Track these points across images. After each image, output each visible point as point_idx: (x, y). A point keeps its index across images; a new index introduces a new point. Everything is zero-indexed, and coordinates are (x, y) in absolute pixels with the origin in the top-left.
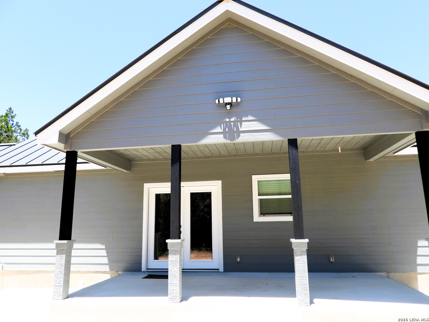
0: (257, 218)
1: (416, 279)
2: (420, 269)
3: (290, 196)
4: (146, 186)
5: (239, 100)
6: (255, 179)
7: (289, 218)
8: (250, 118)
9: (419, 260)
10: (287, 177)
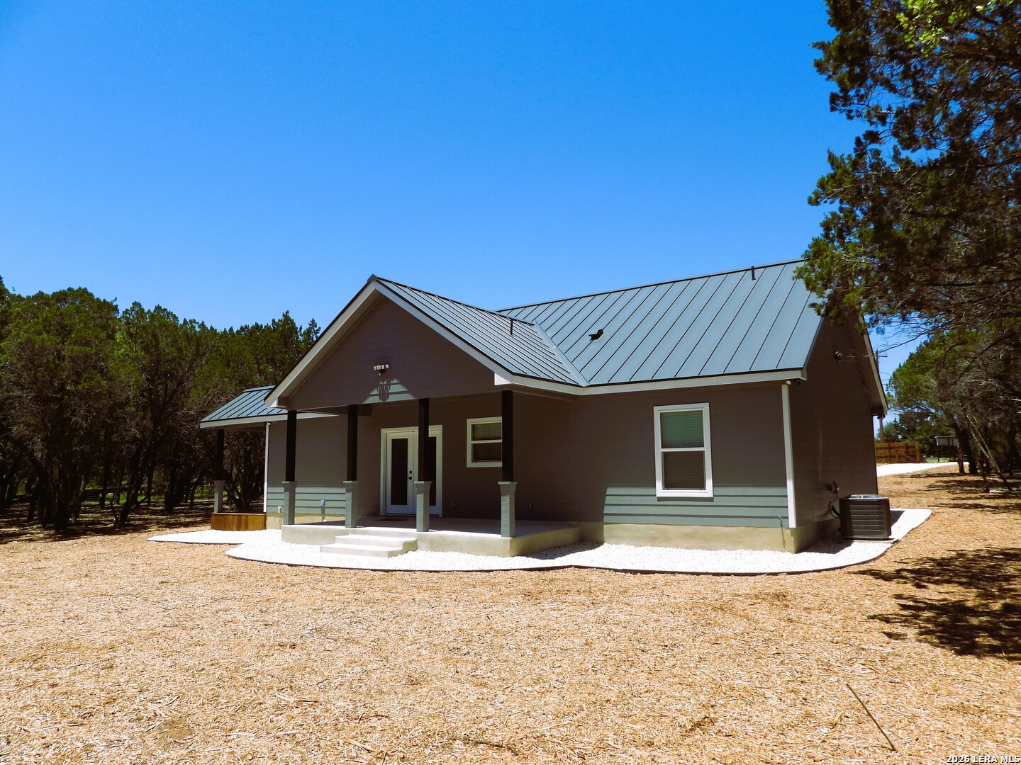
0: (470, 464)
1: (602, 529)
2: (606, 519)
3: (501, 441)
4: (384, 431)
5: (387, 366)
6: (470, 422)
7: (499, 464)
8: (395, 381)
9: (607, 510)
10: (499, 420)
